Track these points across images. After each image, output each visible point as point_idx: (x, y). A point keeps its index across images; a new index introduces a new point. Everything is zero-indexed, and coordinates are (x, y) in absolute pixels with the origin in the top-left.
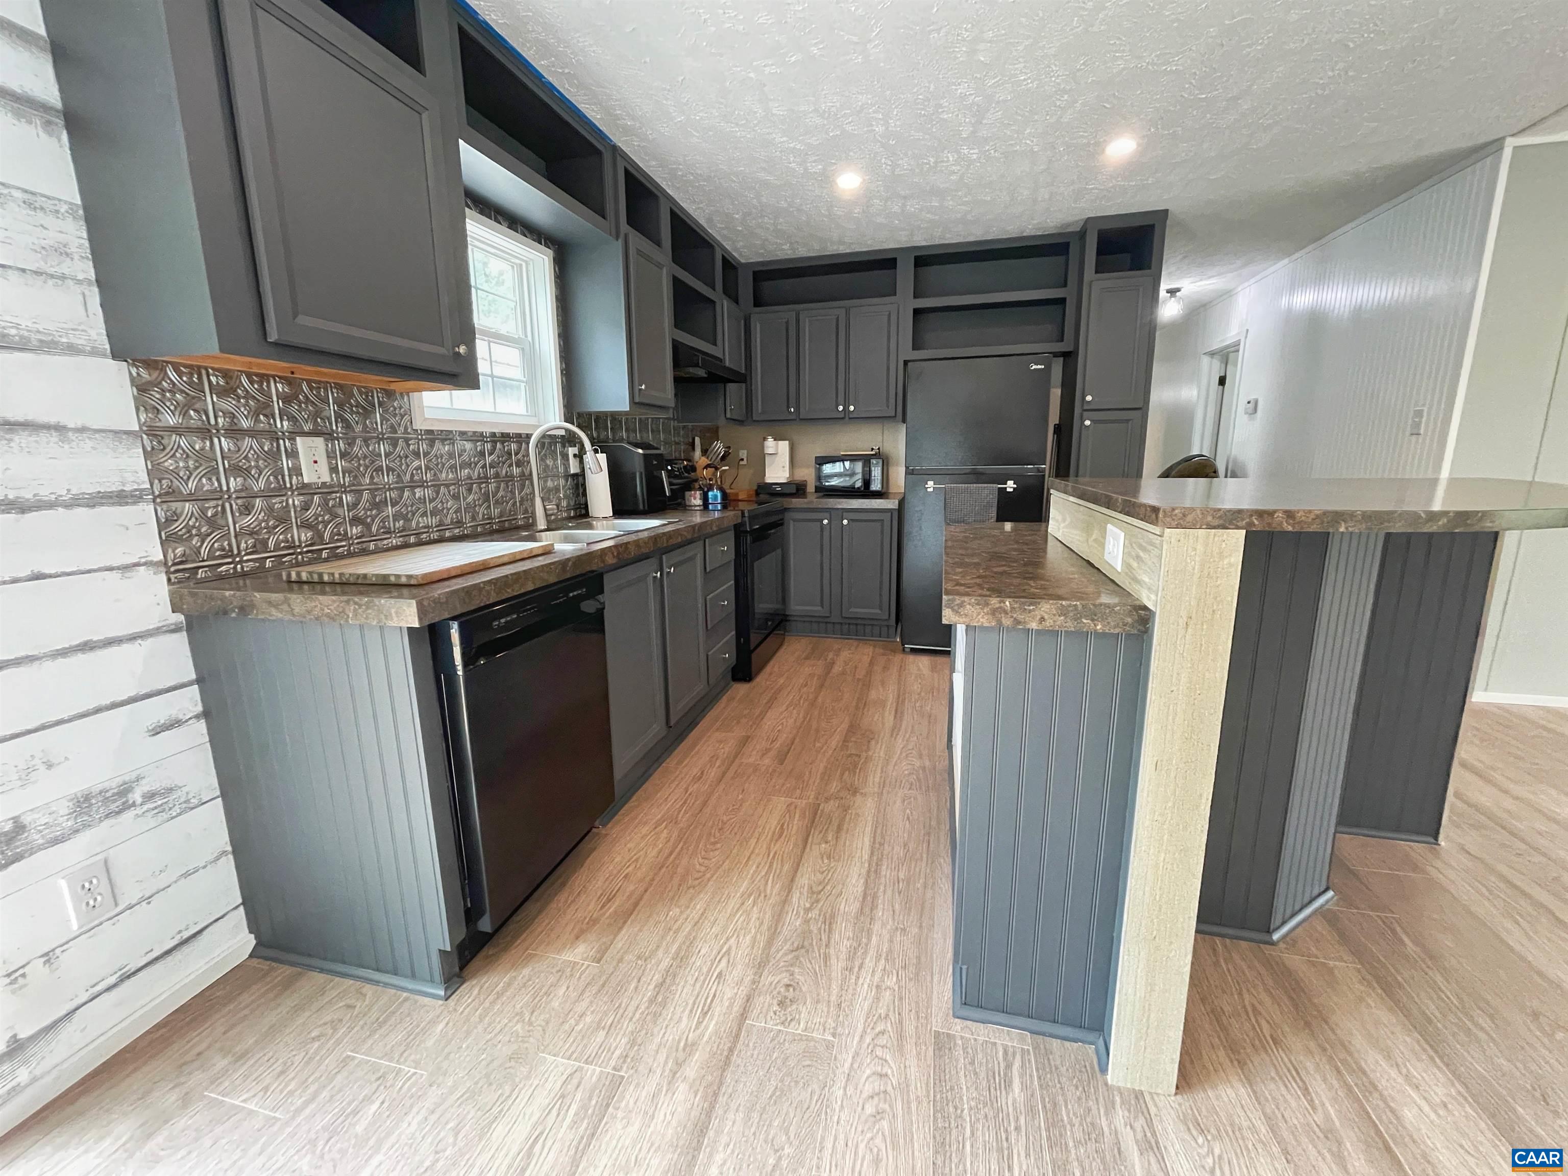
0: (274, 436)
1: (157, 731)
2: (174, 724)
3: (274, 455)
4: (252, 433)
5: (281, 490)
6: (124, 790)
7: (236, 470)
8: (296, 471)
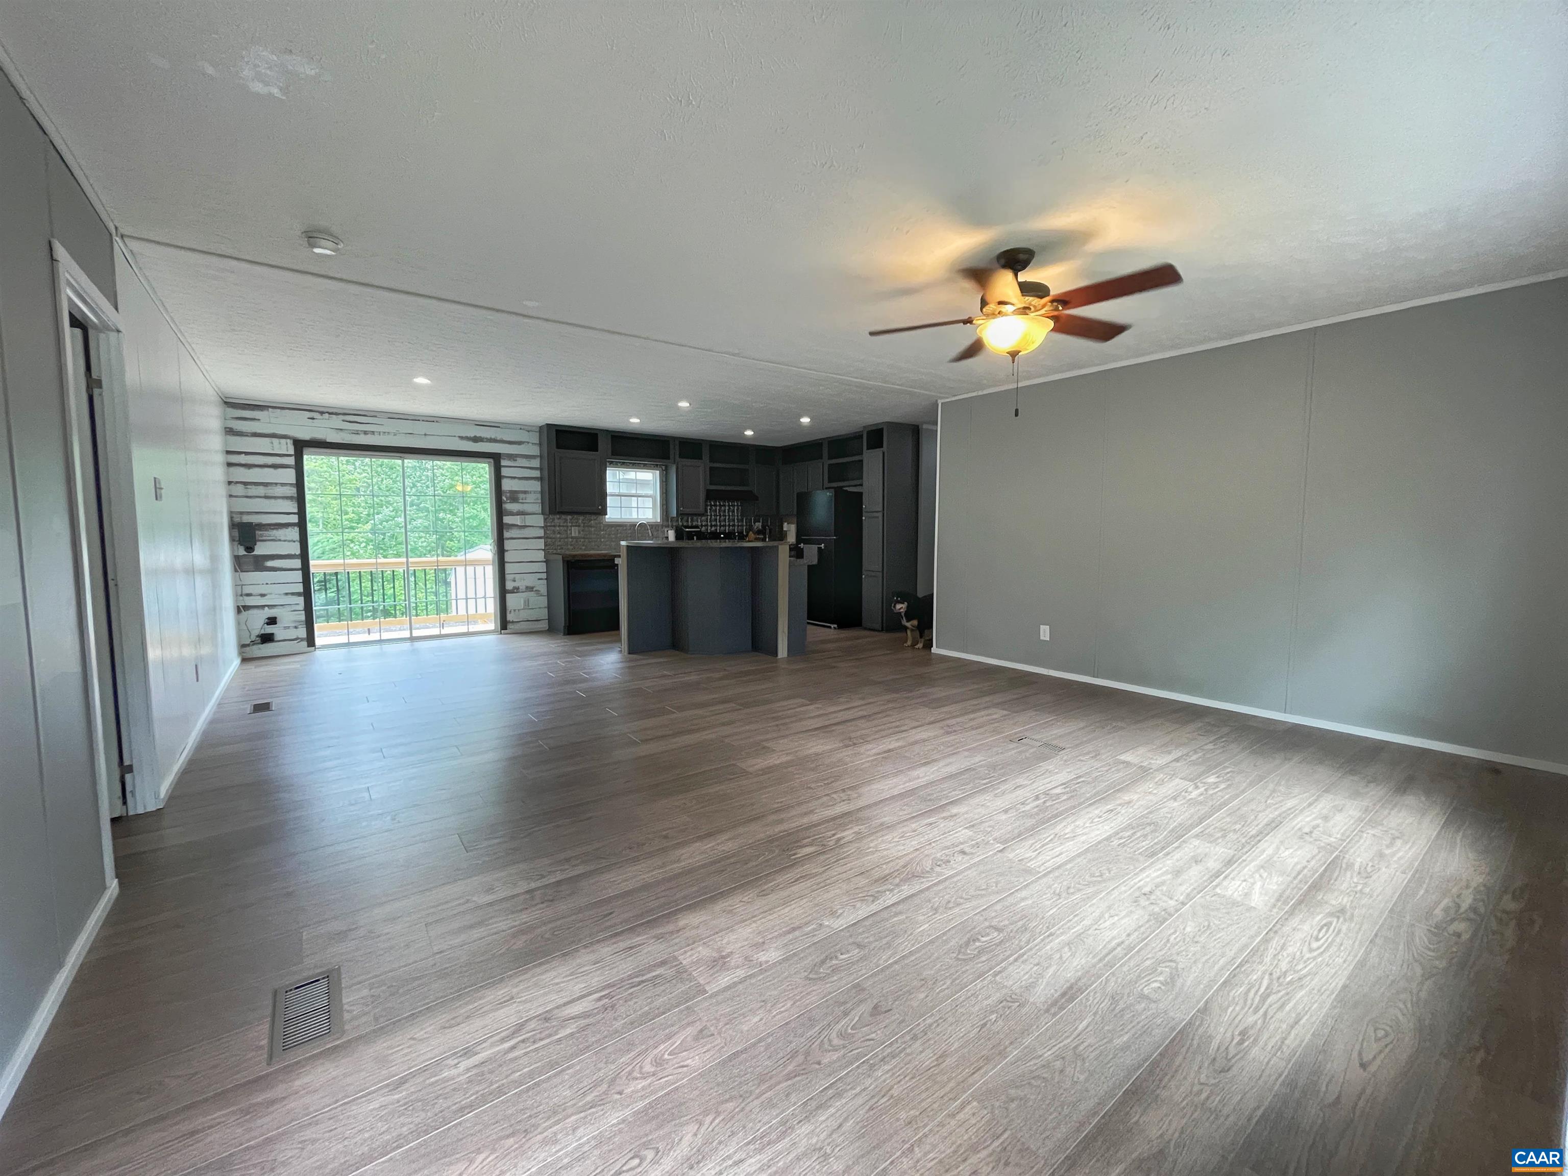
0: (567, 527)
1: (539, 579)
2: (542, 579)
3: (566, 531)
4: (563, 526)
5: (567, 538)
6: (532, 588)
7: (559, 533)
8: (571, 533)
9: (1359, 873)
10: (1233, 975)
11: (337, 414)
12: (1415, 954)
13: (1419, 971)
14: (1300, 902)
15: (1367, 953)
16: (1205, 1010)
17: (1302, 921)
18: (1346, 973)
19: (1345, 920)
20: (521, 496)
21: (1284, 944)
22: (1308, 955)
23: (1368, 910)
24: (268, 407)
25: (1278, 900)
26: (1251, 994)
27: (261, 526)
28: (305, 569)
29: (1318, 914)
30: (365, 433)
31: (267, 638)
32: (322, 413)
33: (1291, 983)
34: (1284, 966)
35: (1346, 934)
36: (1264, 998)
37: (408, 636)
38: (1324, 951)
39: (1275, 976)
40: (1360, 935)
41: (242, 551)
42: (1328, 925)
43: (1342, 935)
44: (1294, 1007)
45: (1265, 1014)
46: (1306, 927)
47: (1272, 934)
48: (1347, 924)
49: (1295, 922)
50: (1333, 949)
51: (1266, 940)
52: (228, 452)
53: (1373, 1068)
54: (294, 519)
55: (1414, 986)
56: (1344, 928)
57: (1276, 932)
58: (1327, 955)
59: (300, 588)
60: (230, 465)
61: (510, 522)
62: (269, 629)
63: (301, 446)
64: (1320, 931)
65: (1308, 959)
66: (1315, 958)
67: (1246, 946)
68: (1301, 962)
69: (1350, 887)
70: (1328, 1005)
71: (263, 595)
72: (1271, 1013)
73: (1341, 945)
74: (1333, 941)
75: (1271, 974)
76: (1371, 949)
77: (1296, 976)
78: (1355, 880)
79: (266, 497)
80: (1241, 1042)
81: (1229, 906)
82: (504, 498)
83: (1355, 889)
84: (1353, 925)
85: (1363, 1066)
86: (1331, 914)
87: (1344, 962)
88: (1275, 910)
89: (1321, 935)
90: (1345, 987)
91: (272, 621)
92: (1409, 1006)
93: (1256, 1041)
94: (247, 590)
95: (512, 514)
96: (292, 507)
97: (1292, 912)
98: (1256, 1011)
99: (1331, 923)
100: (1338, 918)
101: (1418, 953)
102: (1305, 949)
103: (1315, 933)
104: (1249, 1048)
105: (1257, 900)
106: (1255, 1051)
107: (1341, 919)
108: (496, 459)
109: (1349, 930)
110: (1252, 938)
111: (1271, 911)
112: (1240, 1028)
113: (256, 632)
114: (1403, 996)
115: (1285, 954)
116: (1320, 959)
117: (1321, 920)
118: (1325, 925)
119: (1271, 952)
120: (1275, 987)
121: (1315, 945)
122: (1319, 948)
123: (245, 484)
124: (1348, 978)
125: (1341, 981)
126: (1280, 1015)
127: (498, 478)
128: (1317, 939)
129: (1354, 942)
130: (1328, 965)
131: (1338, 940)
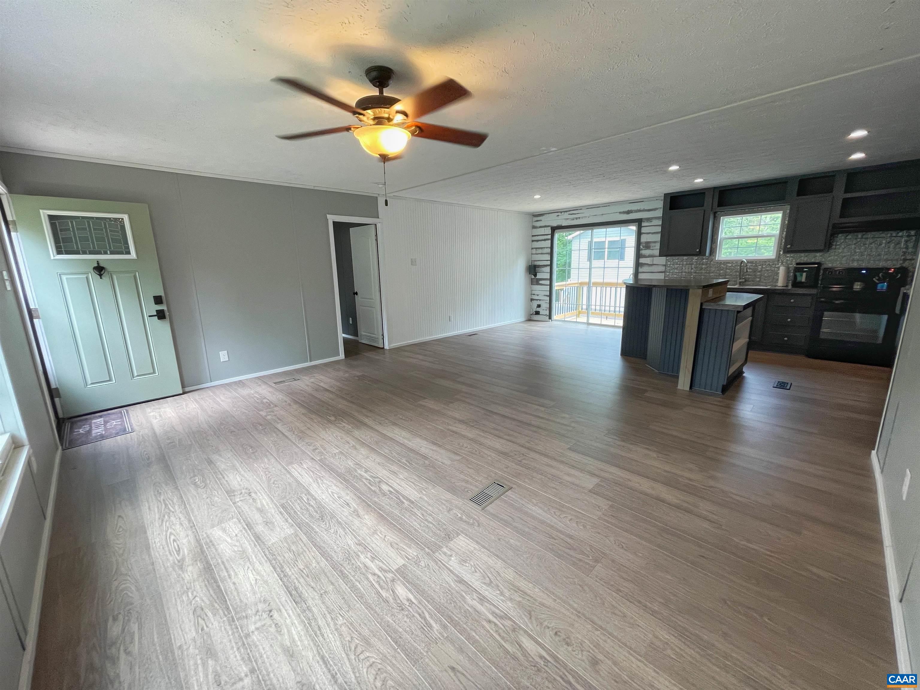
9: (202, 609)
10: (183, 501)
11: (566, 212)
12: (129, 578)
13: (123, 569)
14: (203, 552)
15: (150, 555)
16: (177, 488)
17: (189, 542)
18: (150, 538)
19: (174, 563)
20: (652, 245)
21: (183, 526)
22: (170, 530)
23: (171, 583)
24: (544, 214)
25: (211, 541)
26: (171, 502)
27: (539, 266)
28: (551, 285)
29: (189, 554)
30: (577, 218)
31: (537, 313)
32: (561, 212)
33: (164, 516)
34: (172, 518)
35: (167, 555)
36: (166, 505)
37: (586, 322)
38: (166, 539)
39: (171, 513)
40: (161, 562)
41: (533, 277)
42: (178, 552)
43: (167, 553)
44: (154, 511)
45: (160, 502)
46: (185, 541)
47: (192, 525)
48: (172, 562)
49: (191, 538)
50: (164, 543)
51: (190, 521)
52: (533, 236)
53: (116, 517)
54: (549, 263)
55: (120, 560)
56: (171, 558)
57: (191, 527)
58: (164, 538)
59: (548, 293)
60: (533, 241)
61: (643, 262)
62: (538, 309)
63: (554, 229)
64: (178, 546)
65: (168, 529)
66: (167, 531)
67: (193, 512)
68: (169, 526)
69: (194, 590)
70: (145, 522)
71: (538, 295)
72: (159, 503)
73: (163, 548)
74: (168, 546)
75: (173, 512)
76: (150, 560)
77: (165, 520)
78: (197, 599)
79: (542, 254)
80: (158, 491)
81: (221, 518)
82: (641, 247)
83: (190, 591)
84: (169, 564)
85: (119, 516)
86: (183, 559)
87: (155, 542)
88: (205, 535)
89: (175, 544)
90: (145, 532)
91: (539, 306)
92: (117, 549)
93: (155, 495)
94: (534, 292)
95: (645, 257)
96: (548, 257)
97: (198, 541)
98: (164, 500)
99: (178, 554)
100: (179, 562)
101: (129, 580)
102: (173, 532)
103: (178, 542)
104: (154, 492)
105: (217, 533)
106: (152, 493)
107: (177, 562)
108: (639, 222)
109: (168, 559)
110: (195, 517)
111: (206, 533)
112: (162, 493)
113: (534, 310)
114: (121, 552)
115: (178, 523)
116: (164, 534)
117: (184, 552)
118: (179, 550)
119: (183, 519)
120: (167, 510)
121: (172, 537)
122: (170, 538)
123: (536, 248)
124: (147, 537)
125: (149, 533)
126: (156, 506)
127: (639, 234)
128: (174, 540)
129: (160, 555)
130: (159, 534)
131: (166, 549)
